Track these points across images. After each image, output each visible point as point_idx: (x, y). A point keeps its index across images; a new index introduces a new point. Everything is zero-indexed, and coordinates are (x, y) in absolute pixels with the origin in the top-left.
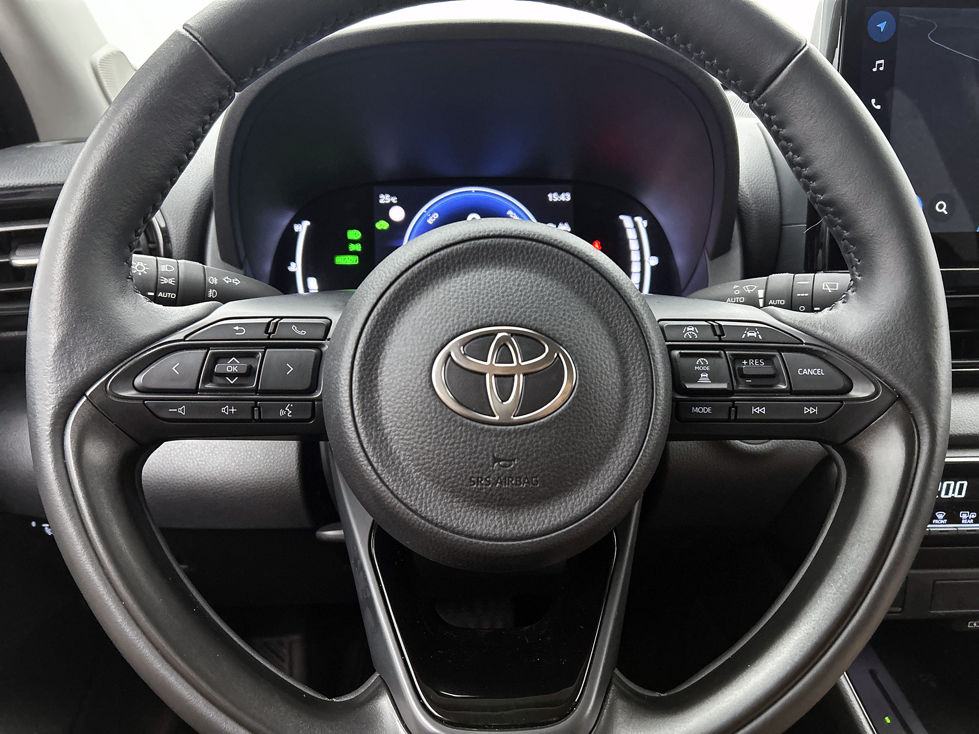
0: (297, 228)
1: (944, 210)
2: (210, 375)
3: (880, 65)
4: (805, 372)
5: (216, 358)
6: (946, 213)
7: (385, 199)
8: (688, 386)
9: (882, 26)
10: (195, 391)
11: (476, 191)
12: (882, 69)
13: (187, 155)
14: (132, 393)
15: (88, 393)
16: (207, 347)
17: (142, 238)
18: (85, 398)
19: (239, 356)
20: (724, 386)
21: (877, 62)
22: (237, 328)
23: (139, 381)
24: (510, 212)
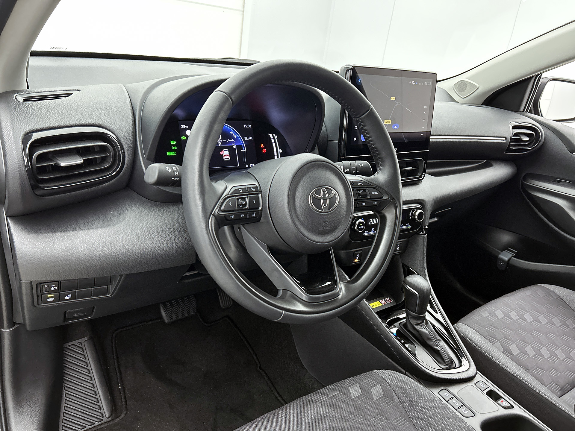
4: (373, 193)
7: (183, 127)
14: (221, 213)
18: (212, 215)
20: (356, 198)
22: (240, 190)
23: (223, 208)
24: (231, 132)
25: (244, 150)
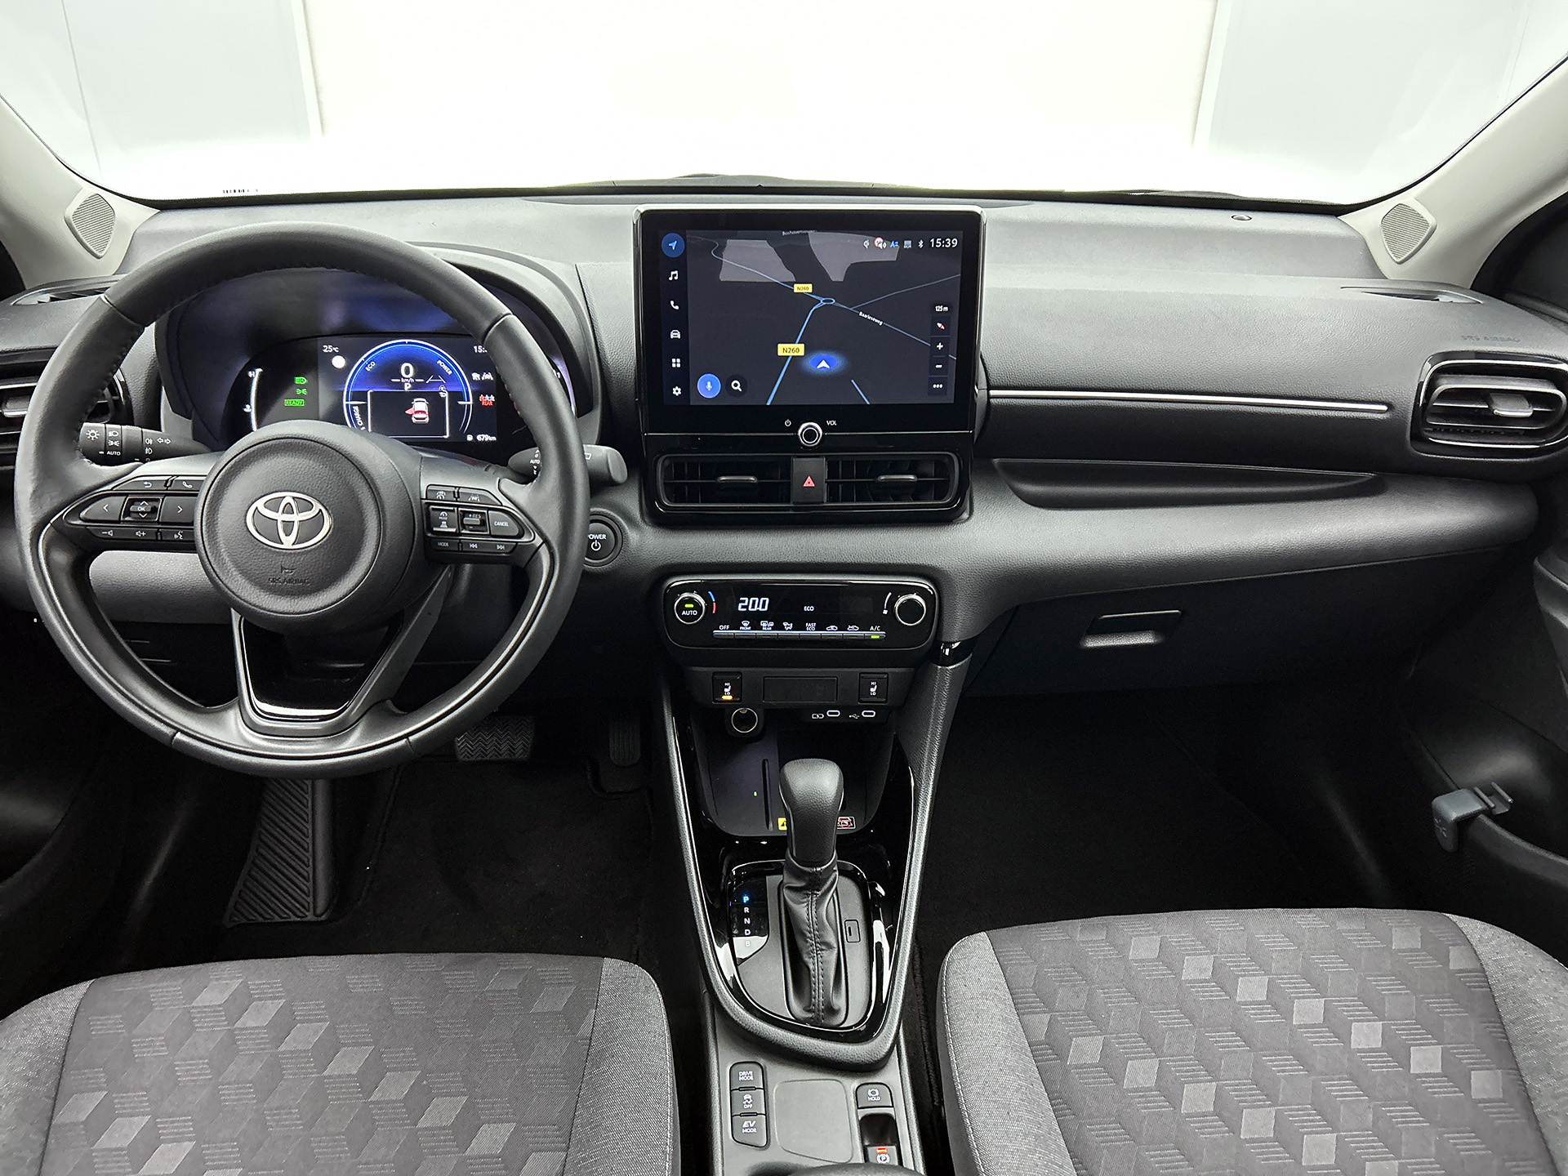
0: (250, 374)
1: (738, 388)
2: (128, 513)
3: (674, 275)
4: (498, 524)
5: (132, 502)
6: (740, 390)
7: (328, 349)
8: (435, 529)
9: (673, 245)
10: (119, 522)
11: (409, 343)
12: (676, 278)
13: (121, 355)
14: (79, 522)
15: (52, 522)
16: (127, 495)
17: (106, 391)
18: (49, 525)
19: (147, 500)
20: (454, 530)
21: (672, 273)
22: (146, 483)
23: (83, 514)
24: (439, 362)
25: (468, 403)
